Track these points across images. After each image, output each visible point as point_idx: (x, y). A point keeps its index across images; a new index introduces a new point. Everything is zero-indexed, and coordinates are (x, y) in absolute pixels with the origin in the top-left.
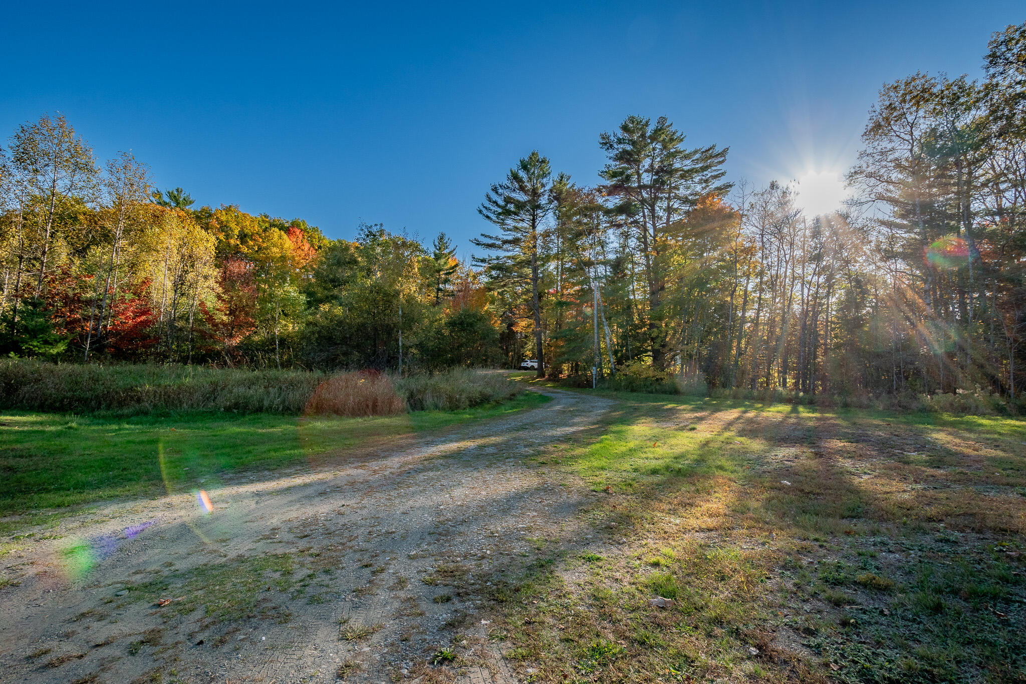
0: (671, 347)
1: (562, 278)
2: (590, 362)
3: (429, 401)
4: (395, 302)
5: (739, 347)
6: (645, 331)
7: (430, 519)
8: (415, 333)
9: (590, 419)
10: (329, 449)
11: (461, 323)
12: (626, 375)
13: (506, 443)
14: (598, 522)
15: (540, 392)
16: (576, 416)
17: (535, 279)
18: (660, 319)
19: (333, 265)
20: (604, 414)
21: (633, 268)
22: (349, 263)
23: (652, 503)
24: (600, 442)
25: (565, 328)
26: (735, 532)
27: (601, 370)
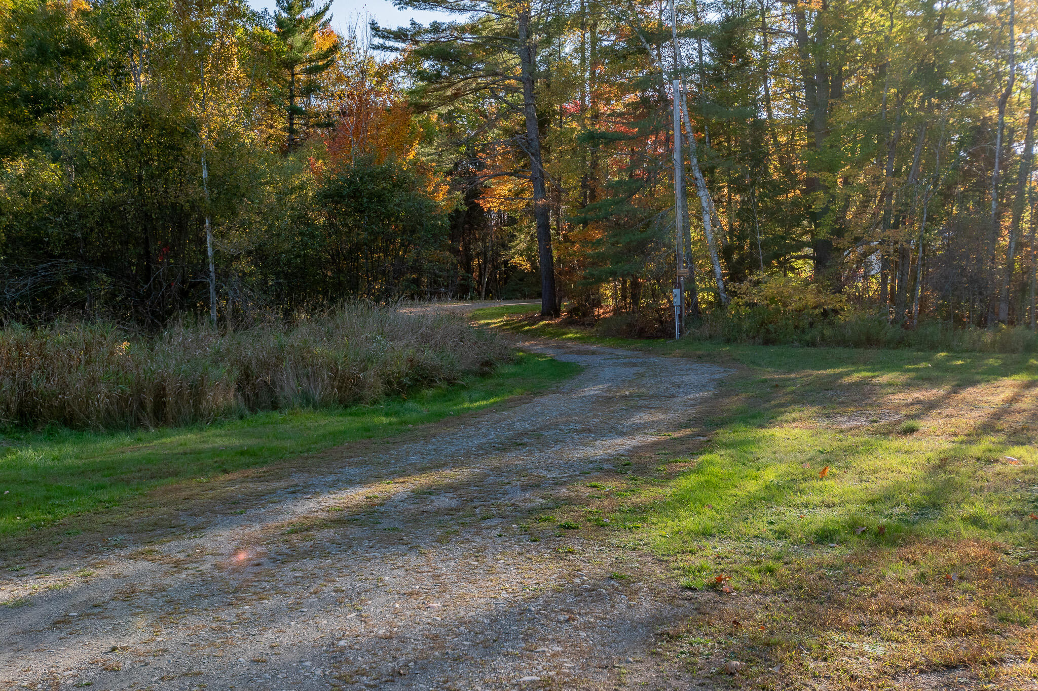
0: (858, 232)
1: (593, 73)
2: (666, 277)
3: (289, 385)
4: (190, 147)
5: (1015, 230)
6: (795, 197)
7: (319, 672)
8: (243, 224)
9: (670, 416)
10: (64, 515)
11: (356, 194)
12: (752, 305)
13: (478, 482)
14: (700, 661)
15: (550, 354)
16: (639, 408)
17: (529, 78)
18: (832, 168)
19: (28, 59)
20: (703, 401)
21: (766, 44)
22: (66, 53)
23: (821, 610)
24: (699, 471)
25: (605, 196)
26: (1005, 669)
27: (694, 293)
